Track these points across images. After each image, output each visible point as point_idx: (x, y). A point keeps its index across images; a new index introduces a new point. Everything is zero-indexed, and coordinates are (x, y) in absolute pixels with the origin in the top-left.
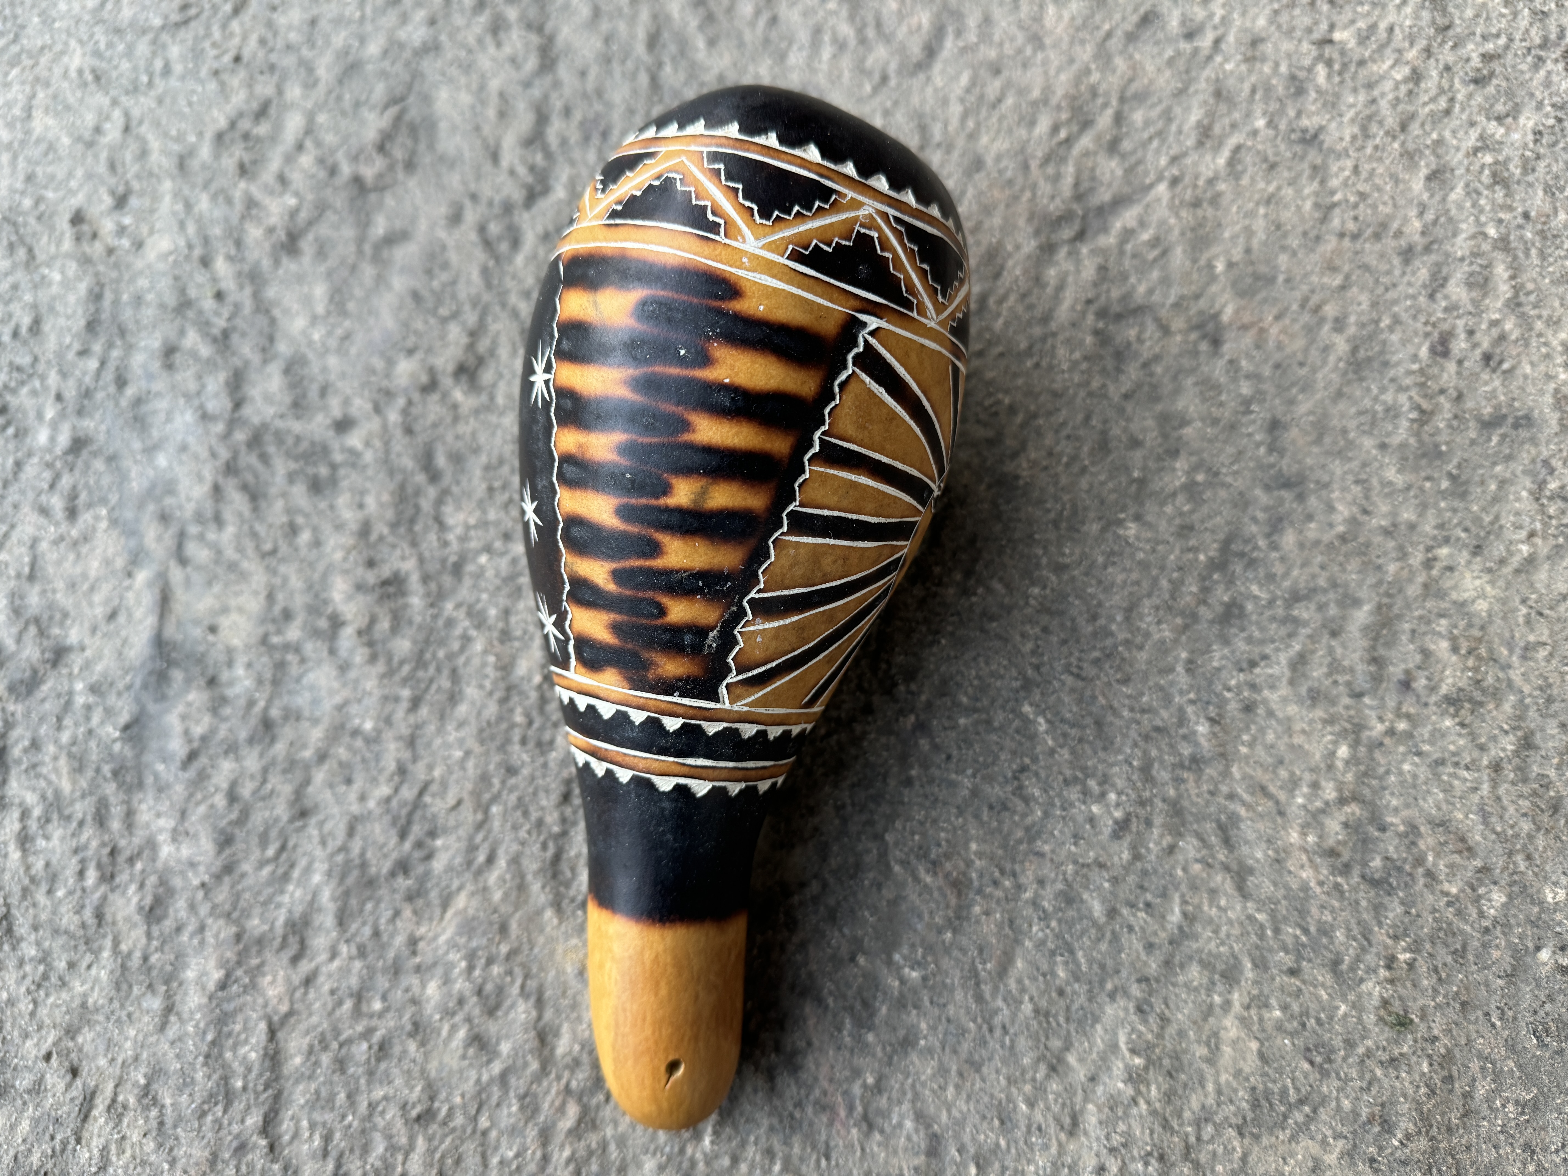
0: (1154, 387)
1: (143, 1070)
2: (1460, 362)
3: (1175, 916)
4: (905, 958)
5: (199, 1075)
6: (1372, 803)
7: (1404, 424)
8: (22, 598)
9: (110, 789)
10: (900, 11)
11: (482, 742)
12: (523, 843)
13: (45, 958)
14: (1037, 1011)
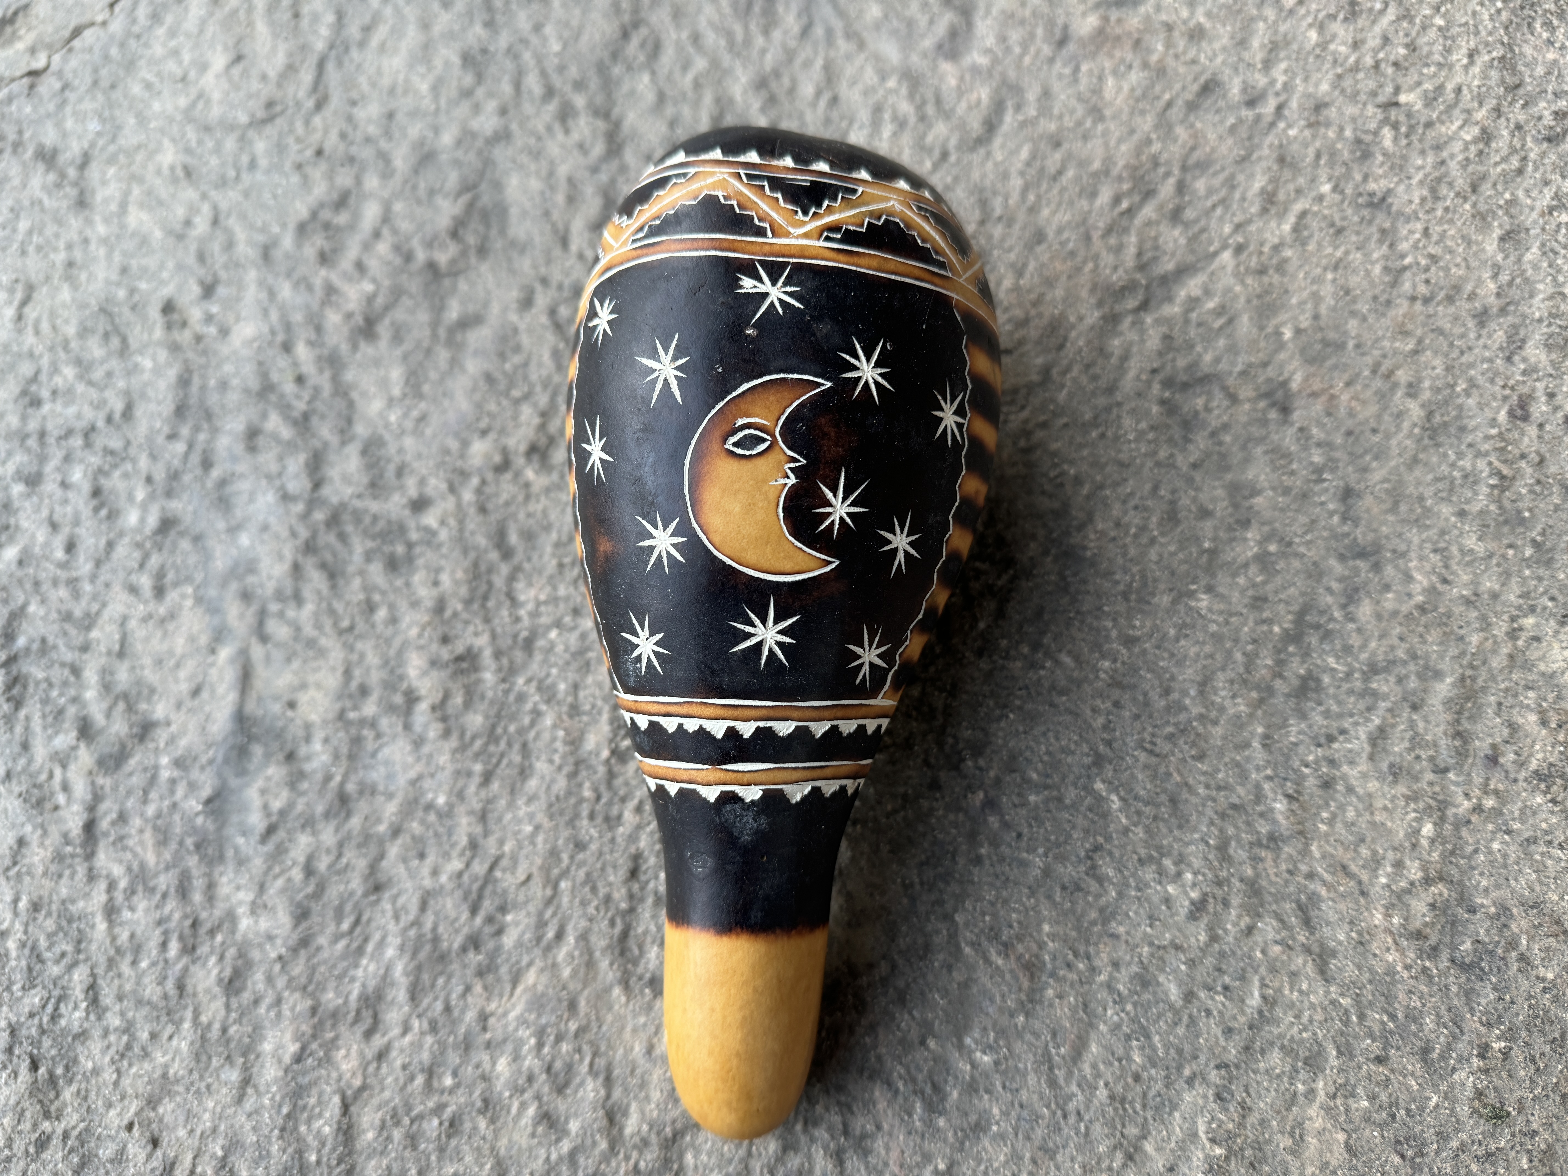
0: (1223, 456)
1: (220, 1141)
2: (1541, 426)
3: (1254, 1000)
4: (976, 1042)
5: (275, 1148)
6: (1461, 883)
7: (1485, 490)
8: (112, 674)
9: (192, 861)
10: (959, 87)
11: (551, 817)
12: (591, 920)
13: (128, 1029)
14: (1112, 1097)
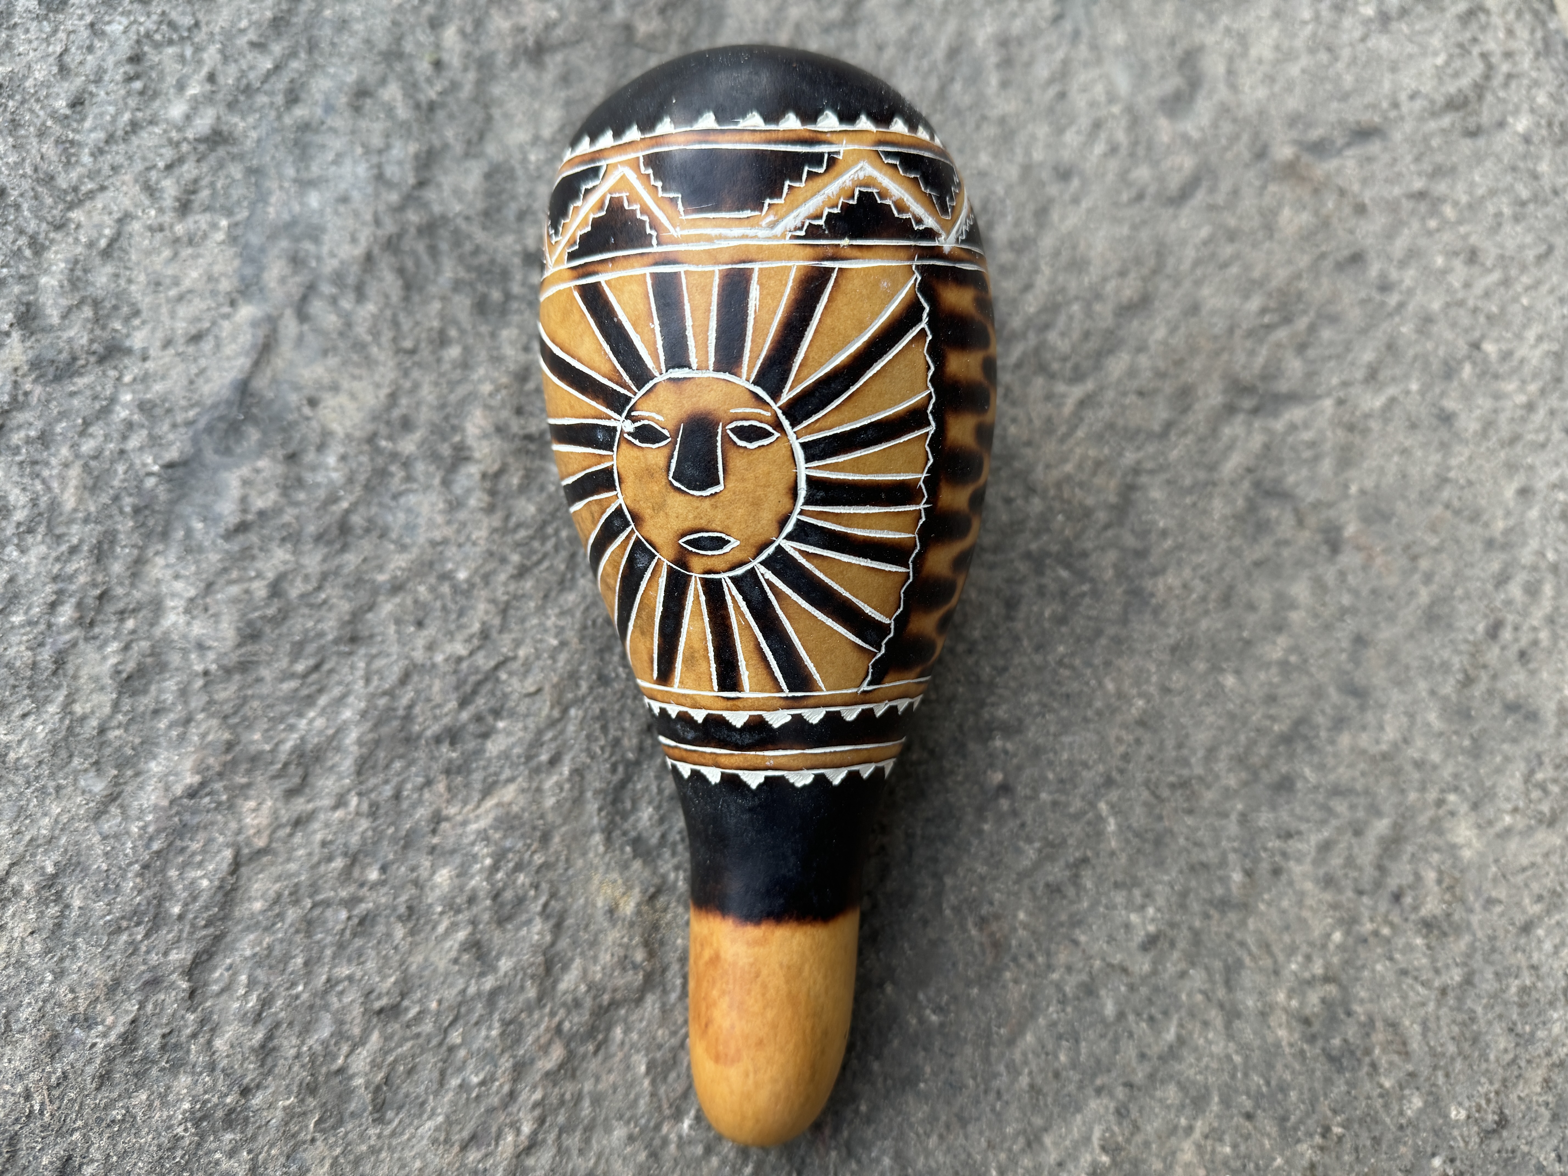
0: (1278, 565)
1: (55, 856)
2: (1503, 649)
3: (1170, 1035)
4: (929, 1000)
5: (128, 885)
6: (1346, 989)
7: (1452, 681)
8: (86, 270)
9: (125, 525)
10: (1169, 145)
11: (582, 639)
12: (593, 758)
14: (1032, 1086)
